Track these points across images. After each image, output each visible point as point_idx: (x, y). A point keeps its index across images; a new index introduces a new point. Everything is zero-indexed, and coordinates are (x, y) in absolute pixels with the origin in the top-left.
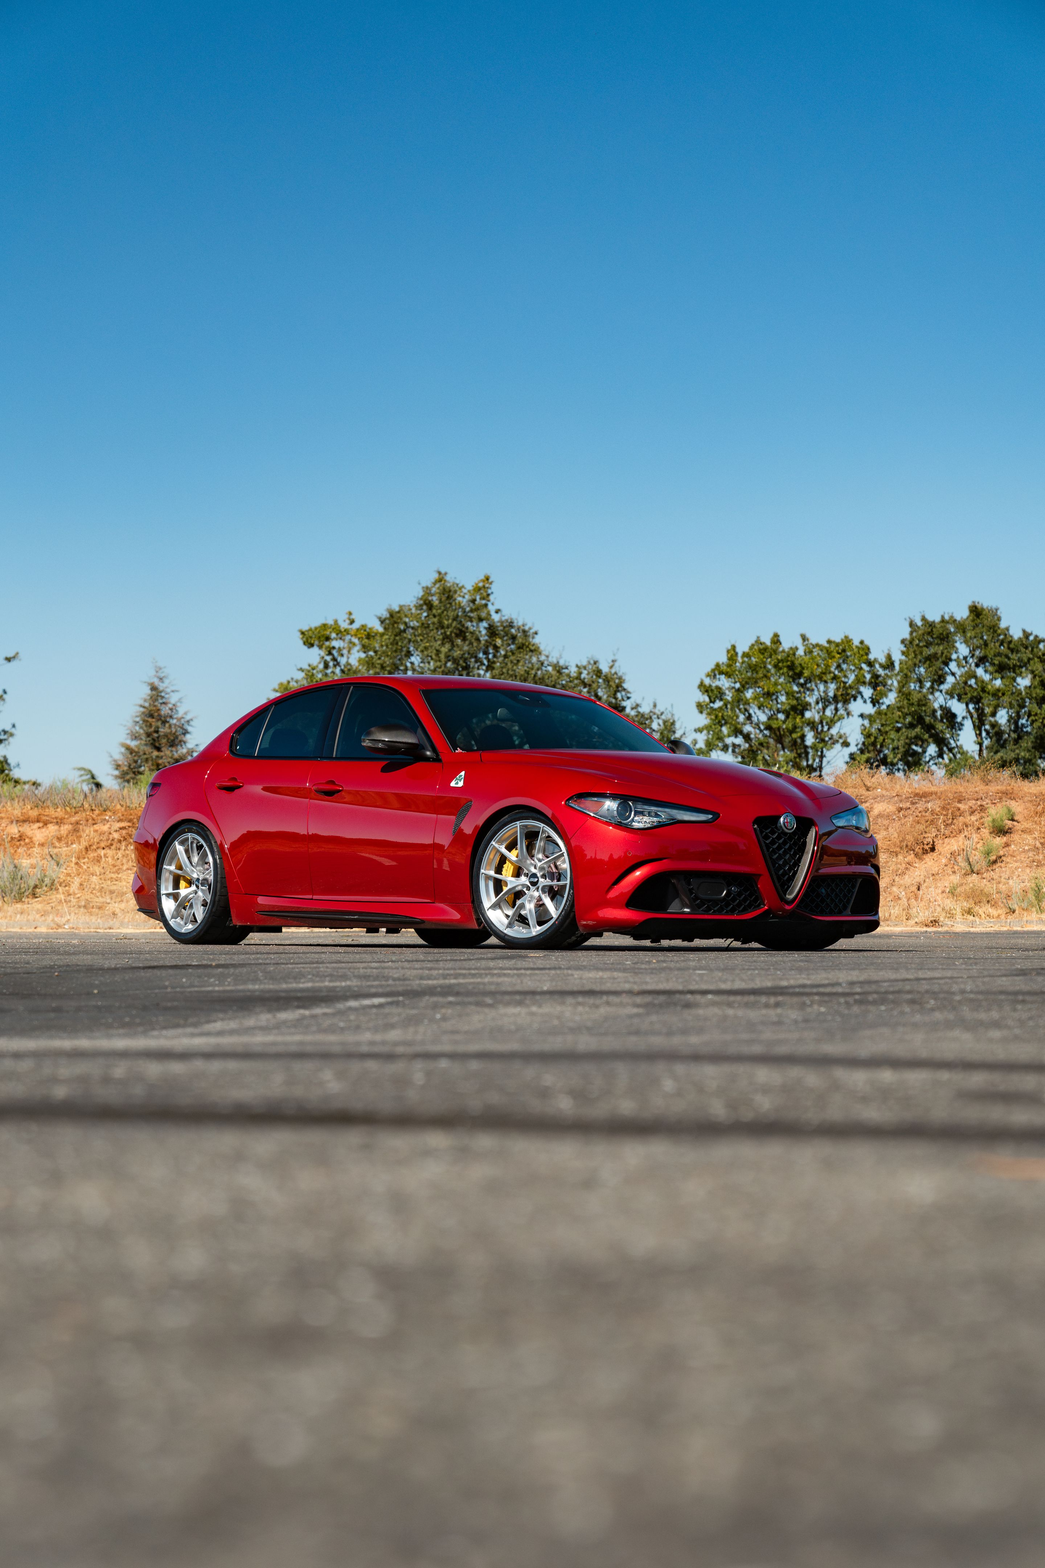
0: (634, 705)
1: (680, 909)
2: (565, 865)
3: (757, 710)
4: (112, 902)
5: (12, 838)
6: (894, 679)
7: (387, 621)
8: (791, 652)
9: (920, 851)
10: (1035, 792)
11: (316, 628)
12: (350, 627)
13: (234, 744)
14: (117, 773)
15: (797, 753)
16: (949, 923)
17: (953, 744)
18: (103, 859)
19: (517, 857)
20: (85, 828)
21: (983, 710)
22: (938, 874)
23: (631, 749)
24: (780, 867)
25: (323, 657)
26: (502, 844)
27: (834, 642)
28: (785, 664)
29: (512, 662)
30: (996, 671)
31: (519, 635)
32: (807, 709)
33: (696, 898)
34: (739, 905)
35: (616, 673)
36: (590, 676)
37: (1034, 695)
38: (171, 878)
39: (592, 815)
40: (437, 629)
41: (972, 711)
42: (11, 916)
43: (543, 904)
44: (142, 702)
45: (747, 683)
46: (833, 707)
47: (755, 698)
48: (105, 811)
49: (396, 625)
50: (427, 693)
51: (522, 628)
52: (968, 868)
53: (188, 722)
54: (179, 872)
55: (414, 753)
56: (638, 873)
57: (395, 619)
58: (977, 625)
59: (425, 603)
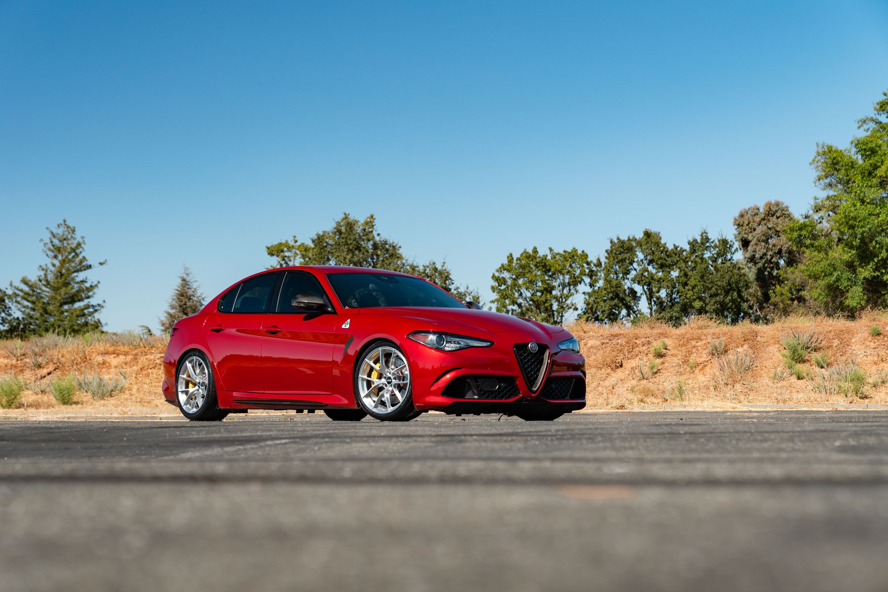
0: (456, 288)
1: (472, 396)
2: (407, 372)
3: (525, 290)
4: (156, 399)
5: (99, 363)
6: (602, 273)
7: (316, 241)
8: (544, 258)
9: (614, 367)
10: (679, 333)
11: (276, 245)
12: (295, 244)
13: (220, 305)
14: (163, 328)
15: (548, 315)
16: (630, 407)
17: (636, 309)
18: (151, 375)
19: (380, 367)
20: (140, 357)
21: (652, 289)
22: (624, 380)
23: (445, 307)
24: (529, 372)
25: (279, 262)
26: (371, 361)
27: (568, 252)
28: (541, 264)
29: (386, 264)
30: (659, 268)
31: (391, 248)
32: (554, 290)
33: (481, 390)
34: (506, 394)
35: (445, 270)
36: (431, 272)
37: (681, 281)
38: (184, 382)
39: (422, 343)
40: (344, 245)
41: (646, 290)
42: (97, 408)
43: (395, 394)
44: (177, 288)
45: (519, 275)
46: (568, 288)
47: (524, 284)
48: (152, 347)
49: (321, 243)
50: (329, 275)
51: (392, 245)
52: (641, 376)
53: (203, 299)
54: (189, 379)
55: (321, 310)
56: (448, 376)
57: (321, 240)
58: (648, 242)
59: (338, 231)
